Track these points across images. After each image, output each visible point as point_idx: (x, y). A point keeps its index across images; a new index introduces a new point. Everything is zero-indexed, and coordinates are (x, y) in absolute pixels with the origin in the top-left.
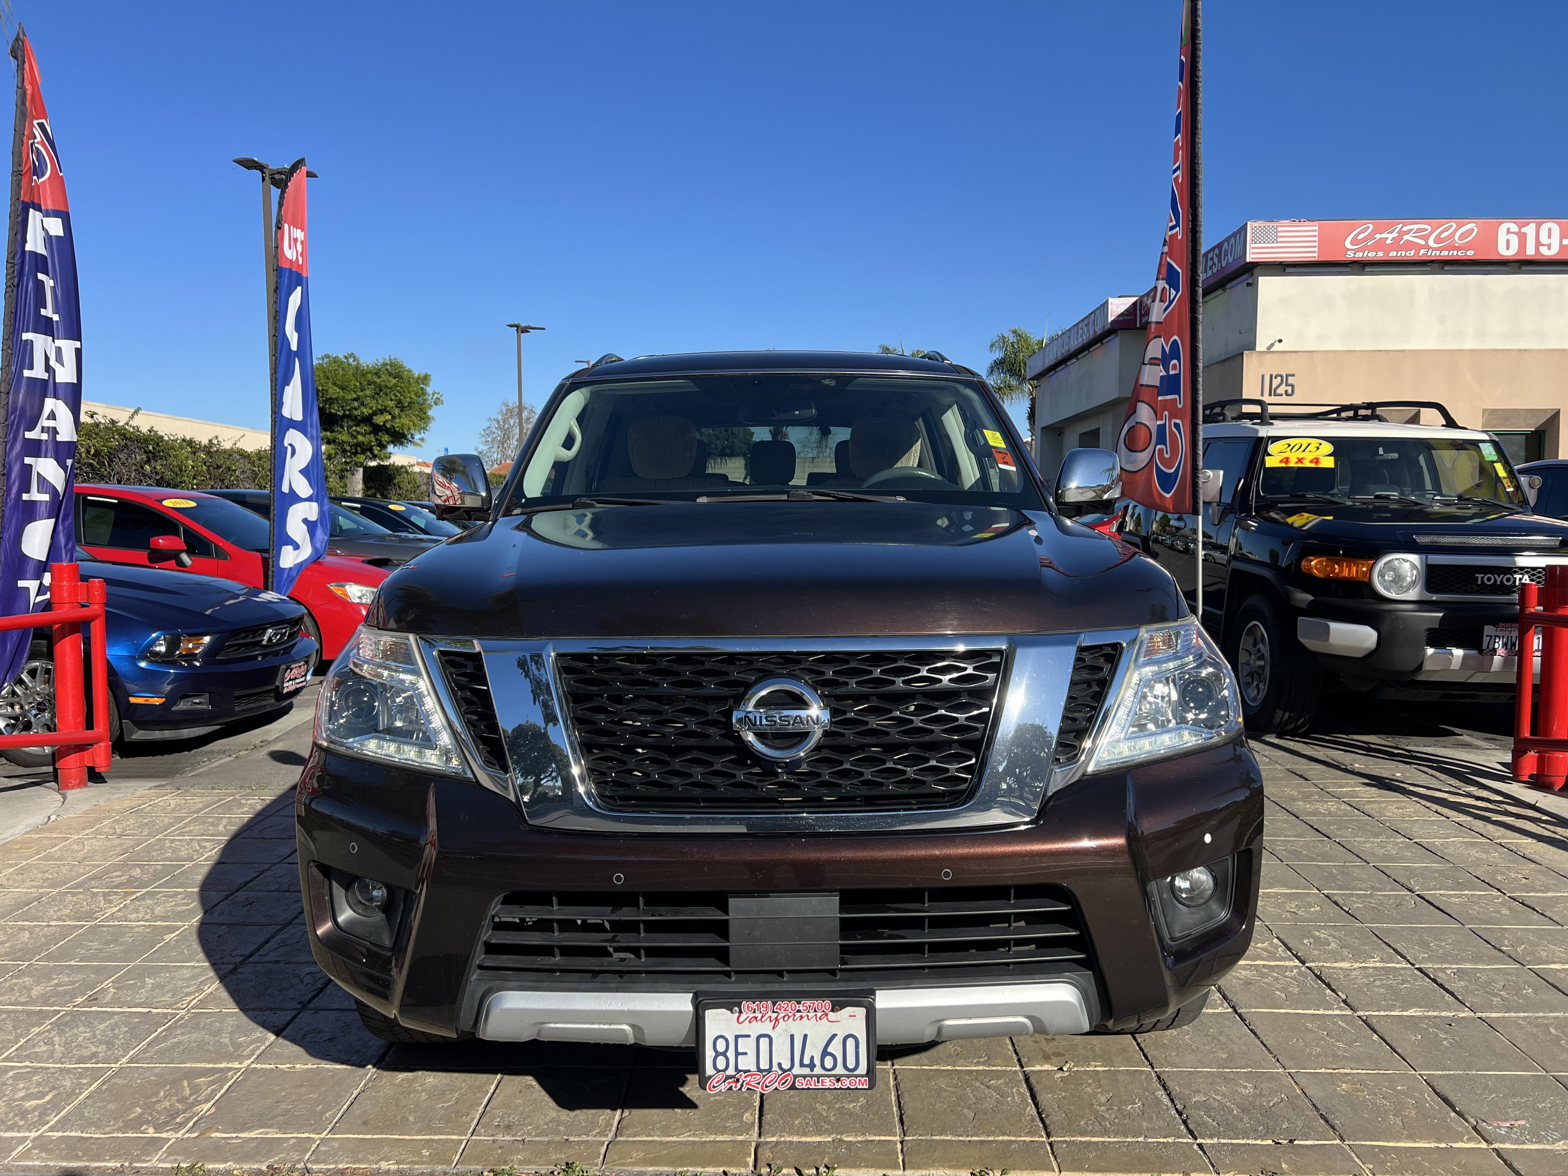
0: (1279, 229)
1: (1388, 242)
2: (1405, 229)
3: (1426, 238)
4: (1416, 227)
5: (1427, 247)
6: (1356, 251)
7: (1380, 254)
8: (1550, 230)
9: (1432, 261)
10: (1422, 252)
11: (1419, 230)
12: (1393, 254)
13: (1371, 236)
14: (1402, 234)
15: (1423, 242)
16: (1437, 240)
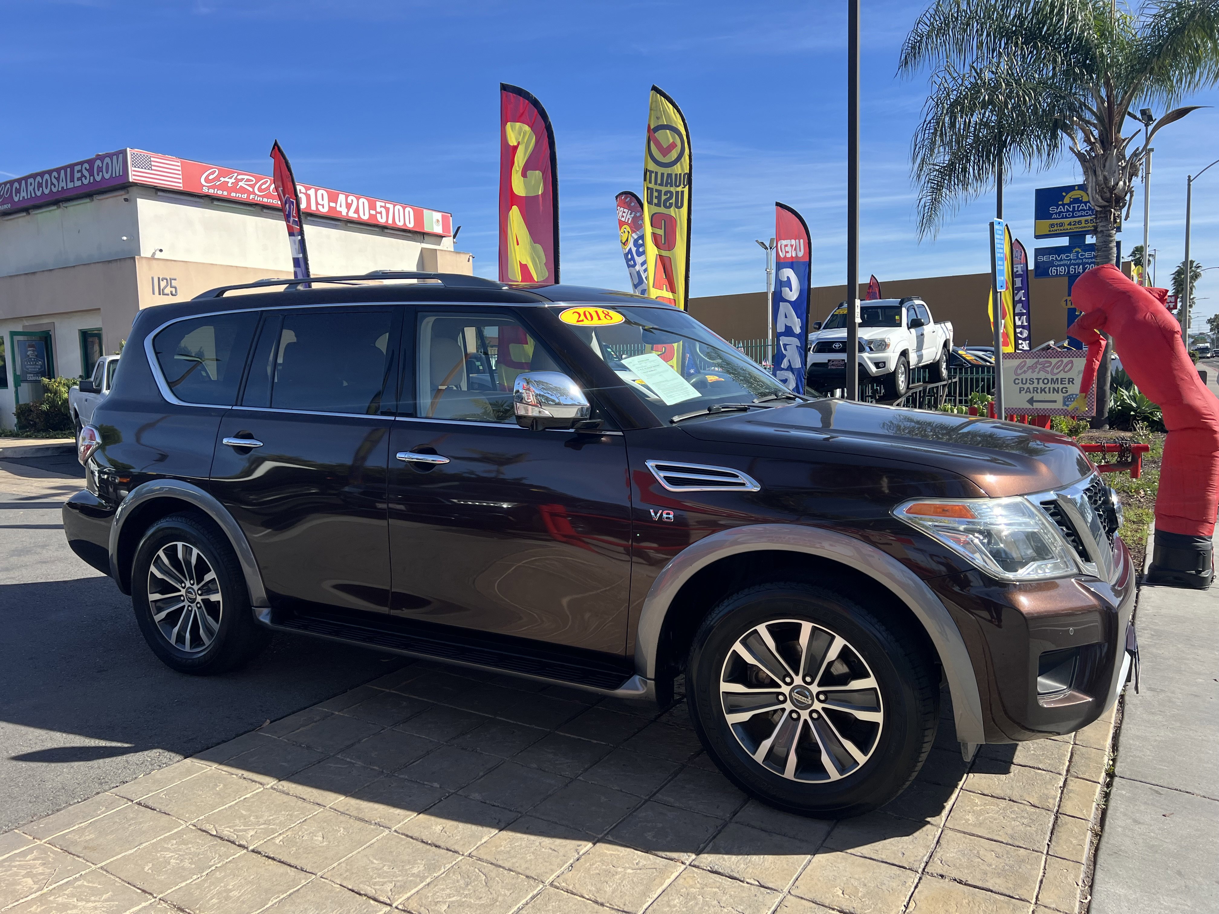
0: (152, 159)
1: (230, 185)
2: (240, 177)
3: (253, 186)
4: (246, 177)
5: (254, 193)
6: (209, 187)
7: (225, 193)
8: (322, 195)
9: (256, 204)
10: (252, 197)
11: (248, 180)
12: (233, 194)
13: (217, 179)
14: (238, 181)
15: (251, 190)
16: (260, 189)
